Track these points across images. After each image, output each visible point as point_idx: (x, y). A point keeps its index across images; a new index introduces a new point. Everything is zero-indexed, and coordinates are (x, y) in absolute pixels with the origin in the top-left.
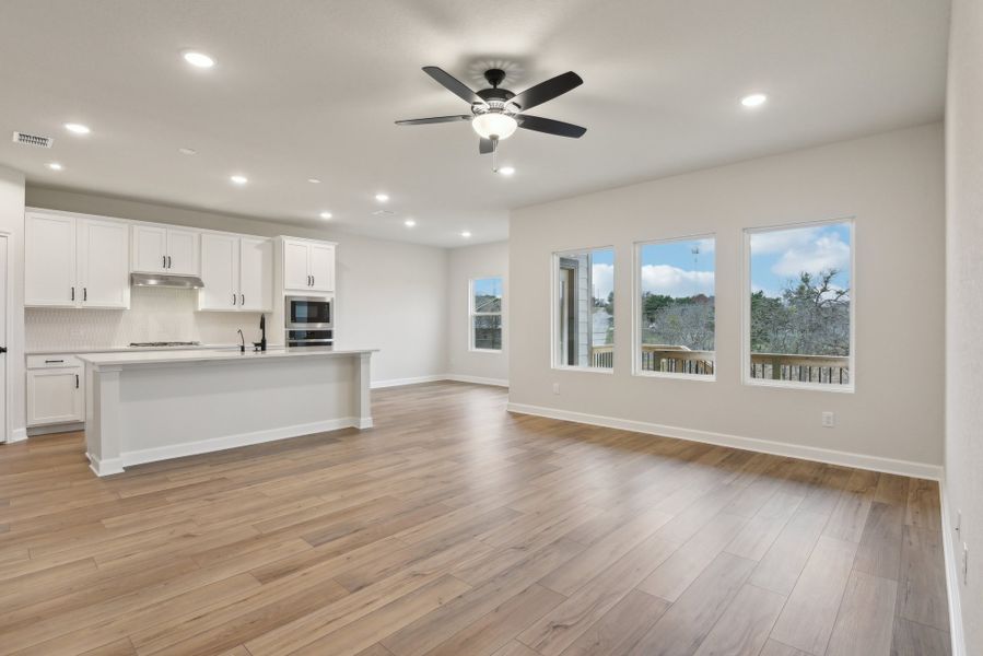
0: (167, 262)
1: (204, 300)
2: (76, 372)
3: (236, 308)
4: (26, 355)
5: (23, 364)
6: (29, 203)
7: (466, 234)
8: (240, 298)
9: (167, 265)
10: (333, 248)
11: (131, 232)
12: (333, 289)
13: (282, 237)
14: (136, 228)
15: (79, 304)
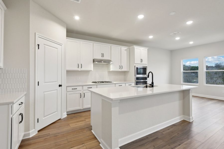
0: (103, 55)
1: (112, 68)
2: (80, 92)
3: (120, 70)
4: (67, 87)
5: (66, 90)
6: (68, 36)
7: (191, 43)
8: (121, 67)
9: (103, 56)
10: (147, 50)
11: (93, 45)
12: (147, 63)
13: (134, 46)
14: (94, 44)
15: (79, 69)
